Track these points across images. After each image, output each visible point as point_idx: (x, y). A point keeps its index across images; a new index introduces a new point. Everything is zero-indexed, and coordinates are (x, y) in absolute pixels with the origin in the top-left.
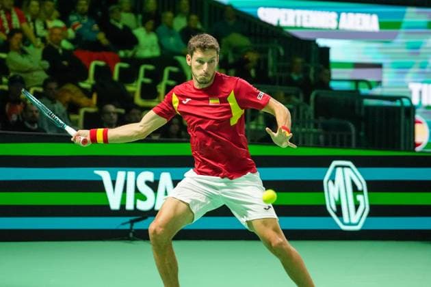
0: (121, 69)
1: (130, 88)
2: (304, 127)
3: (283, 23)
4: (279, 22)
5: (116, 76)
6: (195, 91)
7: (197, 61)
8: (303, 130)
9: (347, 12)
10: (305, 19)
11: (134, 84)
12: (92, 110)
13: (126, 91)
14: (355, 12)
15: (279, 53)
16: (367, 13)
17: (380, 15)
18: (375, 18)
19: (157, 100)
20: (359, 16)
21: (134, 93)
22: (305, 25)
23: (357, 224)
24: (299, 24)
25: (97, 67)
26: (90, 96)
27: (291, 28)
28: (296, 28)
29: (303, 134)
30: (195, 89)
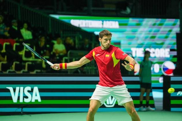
0: (16, 46)
1: (20, 53)
2: (91, 67)
3: (81, 26)
4: (79, 25)
5: (14, 49)
6: (101, 51)
7: (105, 40)
8: (90, 68)
9: (106, 21)
10: (90, 24)
11: (22, 51)
12: (5, 62)
13: (19, 54)
14: (109, 21)
15: (80, 38)
16: (113, 21)
17: (119, 21)
18: (117, 23)
19: (32, 58)
20: (111, 22)
21: (22, 55)
22: (90, 26)
23: (112, 105)
24: (87, 26)
25: (6, 45)
26: (4, 57)
27: (84, 27)
28: (86, 27)
29: (91, 69)
30: (102, 50)
